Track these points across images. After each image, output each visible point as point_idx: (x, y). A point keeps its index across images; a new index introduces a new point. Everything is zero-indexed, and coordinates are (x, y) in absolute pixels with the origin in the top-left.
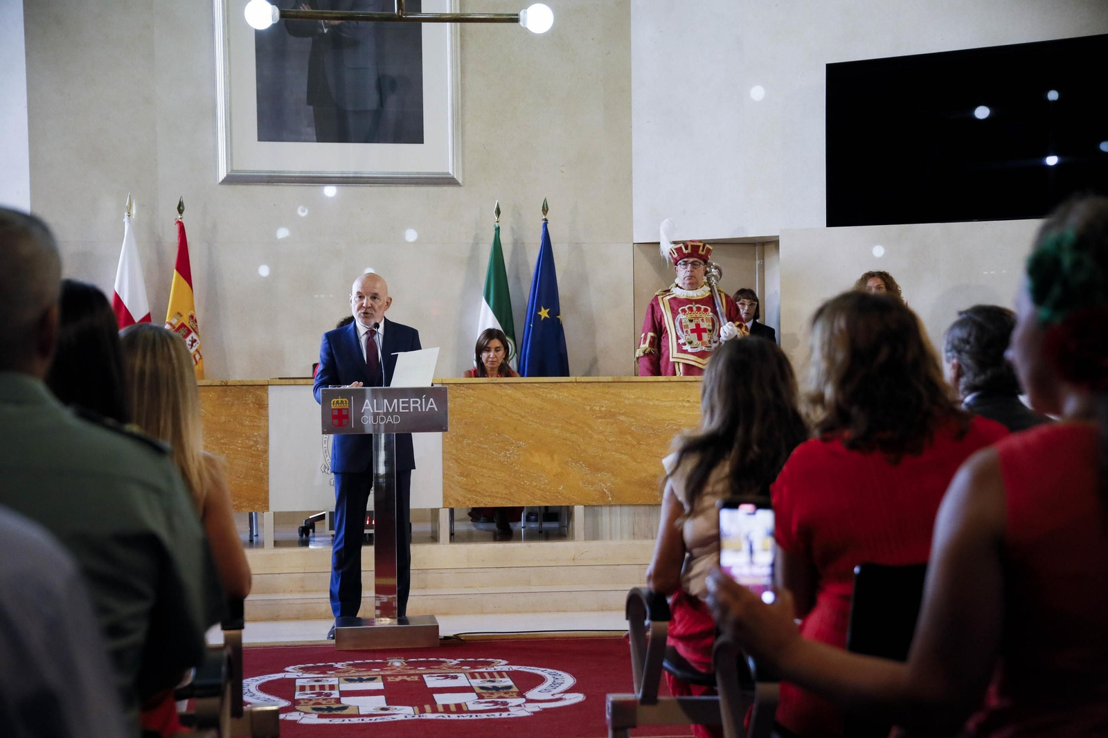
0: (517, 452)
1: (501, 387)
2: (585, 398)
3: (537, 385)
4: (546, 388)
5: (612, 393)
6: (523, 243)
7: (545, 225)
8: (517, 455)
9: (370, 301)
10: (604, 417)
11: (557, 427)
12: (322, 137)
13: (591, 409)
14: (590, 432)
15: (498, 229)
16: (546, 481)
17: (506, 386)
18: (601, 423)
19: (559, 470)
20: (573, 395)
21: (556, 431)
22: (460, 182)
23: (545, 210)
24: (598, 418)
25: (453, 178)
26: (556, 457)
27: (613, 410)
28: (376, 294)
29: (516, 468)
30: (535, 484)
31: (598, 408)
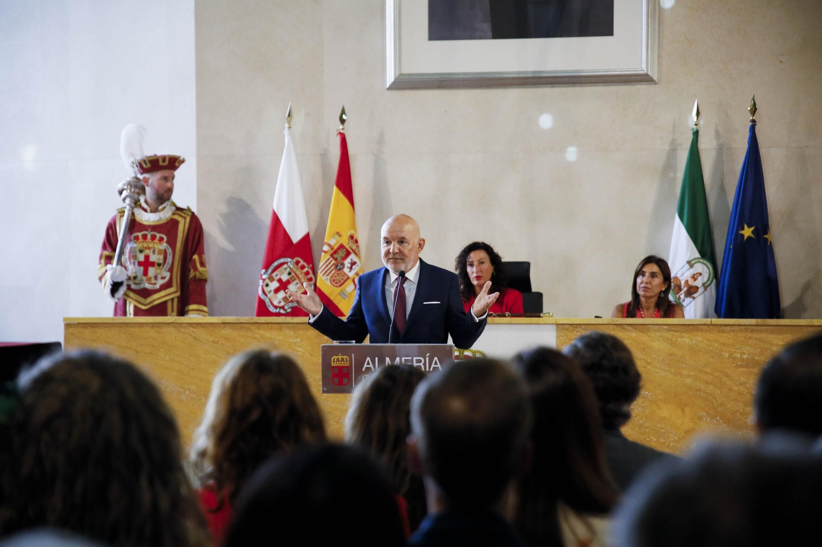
0: (642, 403)
1: (624, 328)
2: (724, 344)
3: (666, 327)
4: (676, 331)
5: (757, 339)
6: (730, 149)
7: (753, 129)
8: (642, 407)
9: (397, 246)
10: (747, 366)
11: (689, 376)
12: (499, 33)
13: (730, 356)
14: (728, 383)
15: (696, 134)
16: (676, 438)
17: (630, 328)
18: (742, 372)
19: (691, 425)
20: (708, 340)
21: (688, 381)
22: (655, 78)
23: (754, 111)
24: (738, 366)
25: (647, 75)
26: (687, 410)
27: (757, 358)
28: (404, 238)
29: (641, 422)
30: (663, 441)
31: (738, 356)
